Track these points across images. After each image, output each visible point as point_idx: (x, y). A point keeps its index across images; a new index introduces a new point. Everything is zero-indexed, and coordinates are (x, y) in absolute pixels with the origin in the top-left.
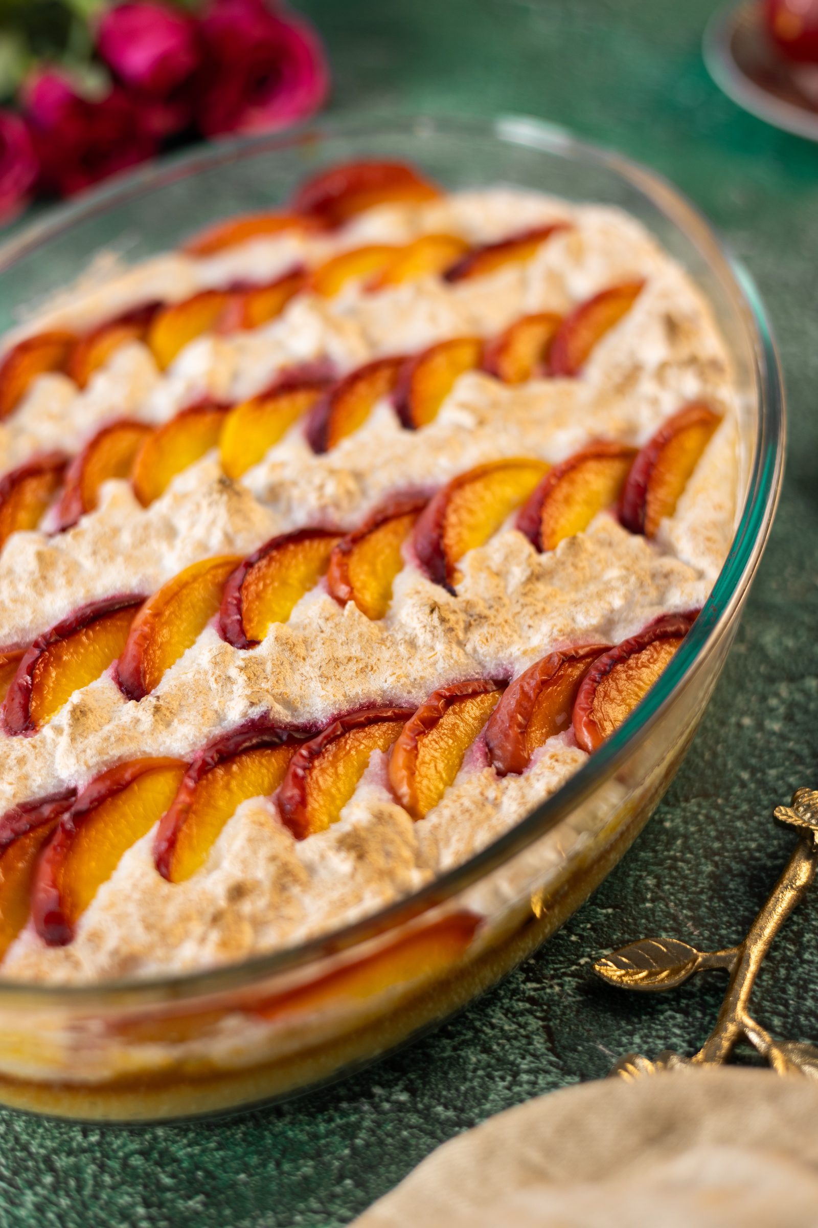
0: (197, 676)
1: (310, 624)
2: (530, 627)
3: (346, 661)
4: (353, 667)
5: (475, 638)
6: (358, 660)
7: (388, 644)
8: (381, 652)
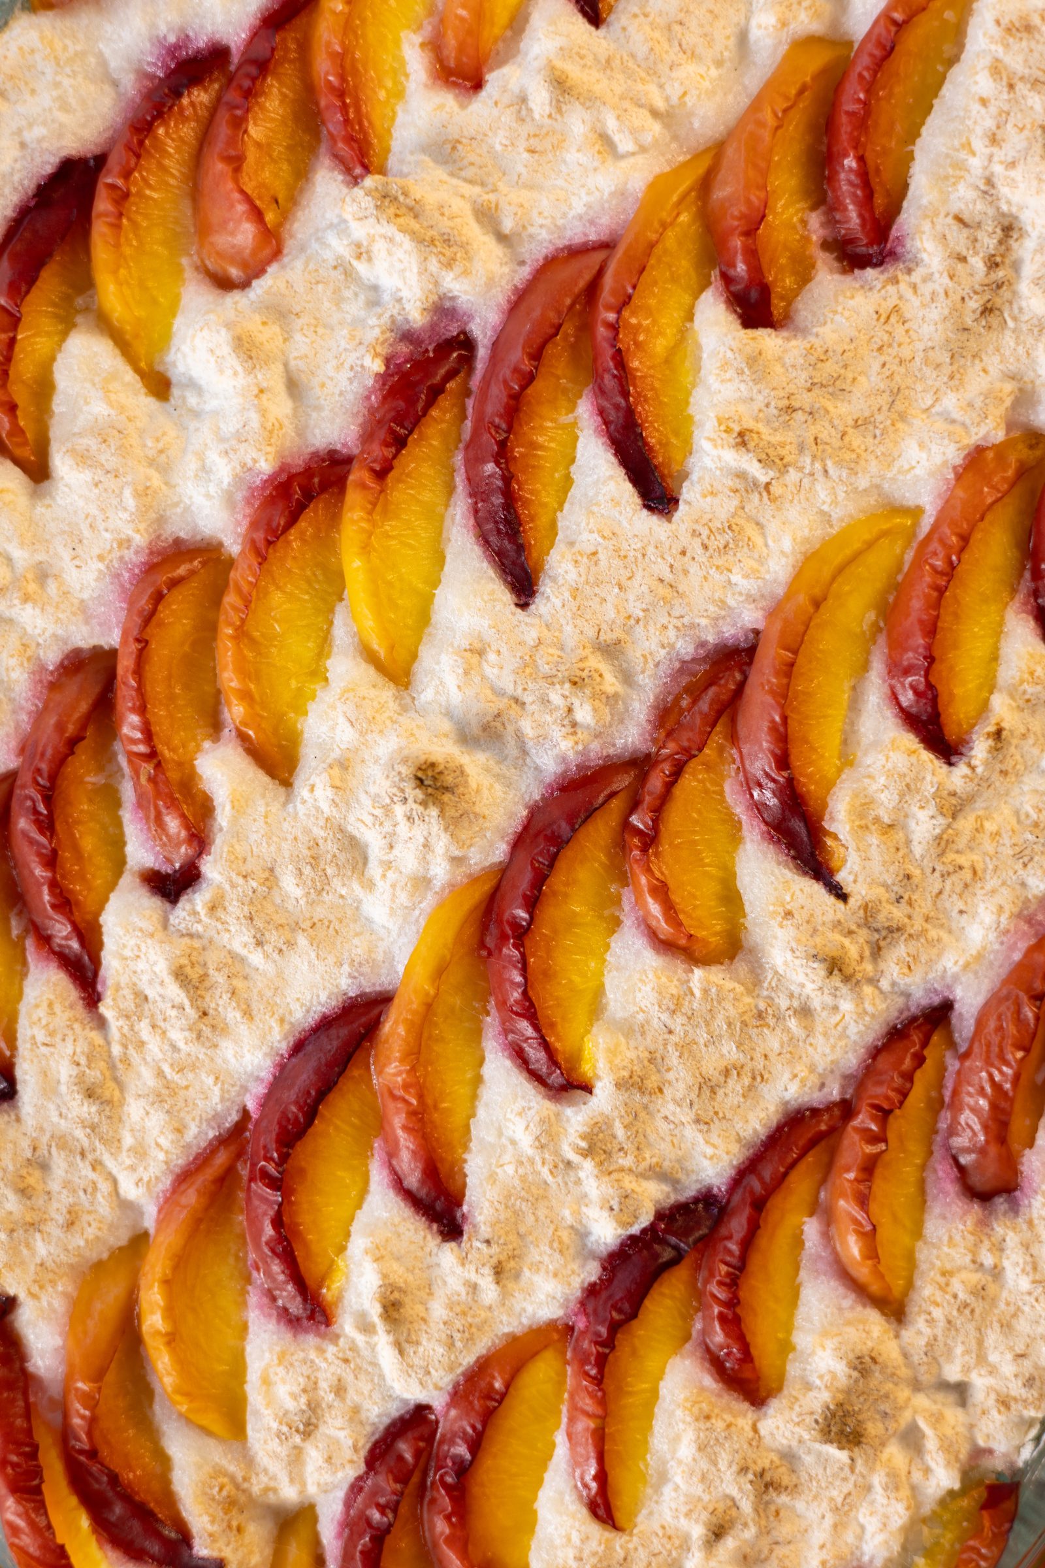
0: (521, 1171)
1: (648, 1022)
2: (961, 912)
3: (722, 1079)
4: (735, 1086)
5: (892, 970)
6: (739, 1069)
7: (771, 1021)
8: (764, 1040)
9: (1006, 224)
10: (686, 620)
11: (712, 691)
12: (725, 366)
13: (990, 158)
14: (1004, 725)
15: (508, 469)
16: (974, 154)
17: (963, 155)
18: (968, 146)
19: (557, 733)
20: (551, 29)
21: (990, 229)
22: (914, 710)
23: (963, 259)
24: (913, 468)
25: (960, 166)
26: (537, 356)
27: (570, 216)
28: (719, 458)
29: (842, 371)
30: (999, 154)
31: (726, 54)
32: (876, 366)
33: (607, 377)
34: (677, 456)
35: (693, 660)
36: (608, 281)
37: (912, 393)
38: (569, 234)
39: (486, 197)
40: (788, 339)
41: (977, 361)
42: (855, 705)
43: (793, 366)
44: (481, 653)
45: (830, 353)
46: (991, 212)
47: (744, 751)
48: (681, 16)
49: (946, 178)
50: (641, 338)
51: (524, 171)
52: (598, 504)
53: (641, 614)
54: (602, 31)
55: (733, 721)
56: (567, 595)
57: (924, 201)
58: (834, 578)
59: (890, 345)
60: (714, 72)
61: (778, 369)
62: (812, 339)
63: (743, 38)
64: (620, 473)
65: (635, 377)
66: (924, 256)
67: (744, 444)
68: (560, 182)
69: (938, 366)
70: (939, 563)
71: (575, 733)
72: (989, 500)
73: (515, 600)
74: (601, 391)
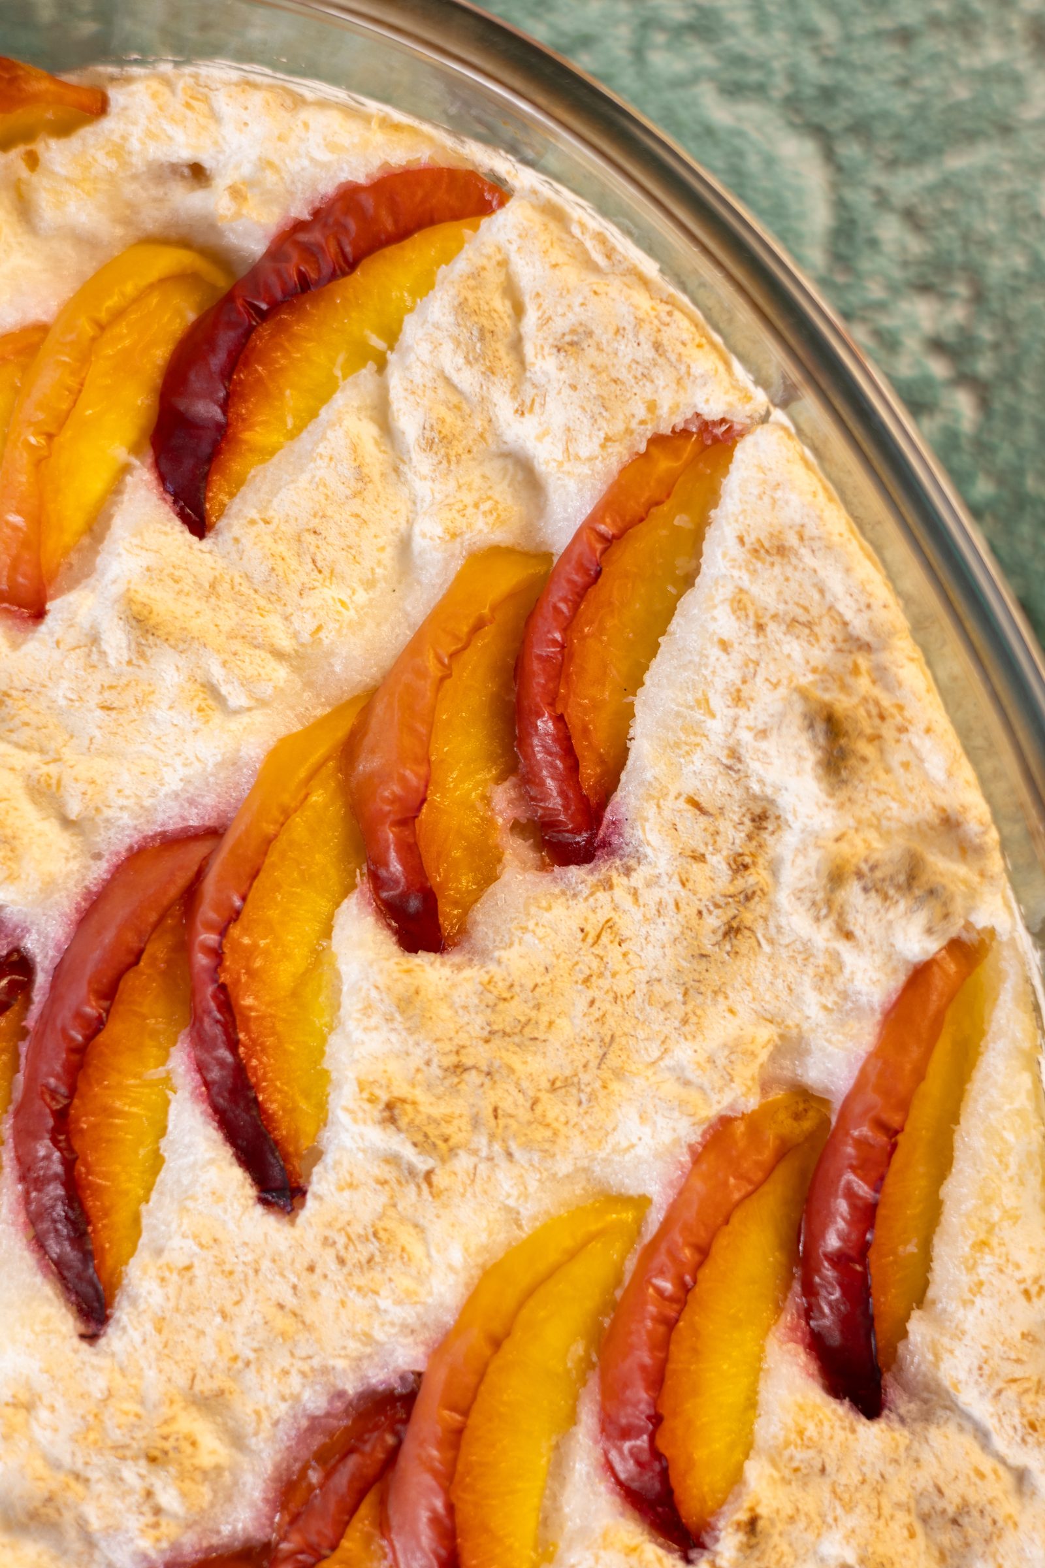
9: (758, 811)
10: (316, 1362)
11: (353, 1461)
12: (367, 1009)
13: (735, 722)
14: (762, 1511)
15: (70, 1149)
16: (713, 715)
17: (698, 715)
18: (704, 703)
19: (134, 1523)
20: (135, 541)
21: (736, 818)
22: (635, 1485)
23: (700, 858)
24: (633, 1146)
25: (696, 730)
26: (109, 993)
27: (161, 794)
28: (362, 1136)
29: (533, 1014)
30: (746, 717)
31: (379, 571)
32: (582, 1004)
33: (207, 1022)
34: (308, 1127)
35: (328, 1415)
36: (209, 887)
37: (632, 1041)
38: (161, 817)
39: (45, 769)
40: (459, 968)
41: (721, 998)
42: (558, 1469)
43: (465, 1008)
44: (29, 1407)
45: (517, 989)
46: (738, 793)
47: (398, 1545)
48: (315, 523)
49: (677, 745)
50: (258, 963)
51: (97, 733)
52: (193, 1198)
53: (252, 1356)
54: (207, 544)
55: (383, 1503)
56: (149, 1327)
57: (648, 776)
58: (521, 1305)
59: (601, 975)
60: (362, 597)
61: (445, 1012)
62: (492, 967)
63: (405, 545)
64: (225, 1153)
65: (247, 1019)
66: (648, 851)
67: (393, 1120)
68: (148, 749)
69: (667, 1005)
70: (667, 1286)
71: (156, 1525)
72: (736, 1196)
73: (82, 1328)
74: (200, 1040)
